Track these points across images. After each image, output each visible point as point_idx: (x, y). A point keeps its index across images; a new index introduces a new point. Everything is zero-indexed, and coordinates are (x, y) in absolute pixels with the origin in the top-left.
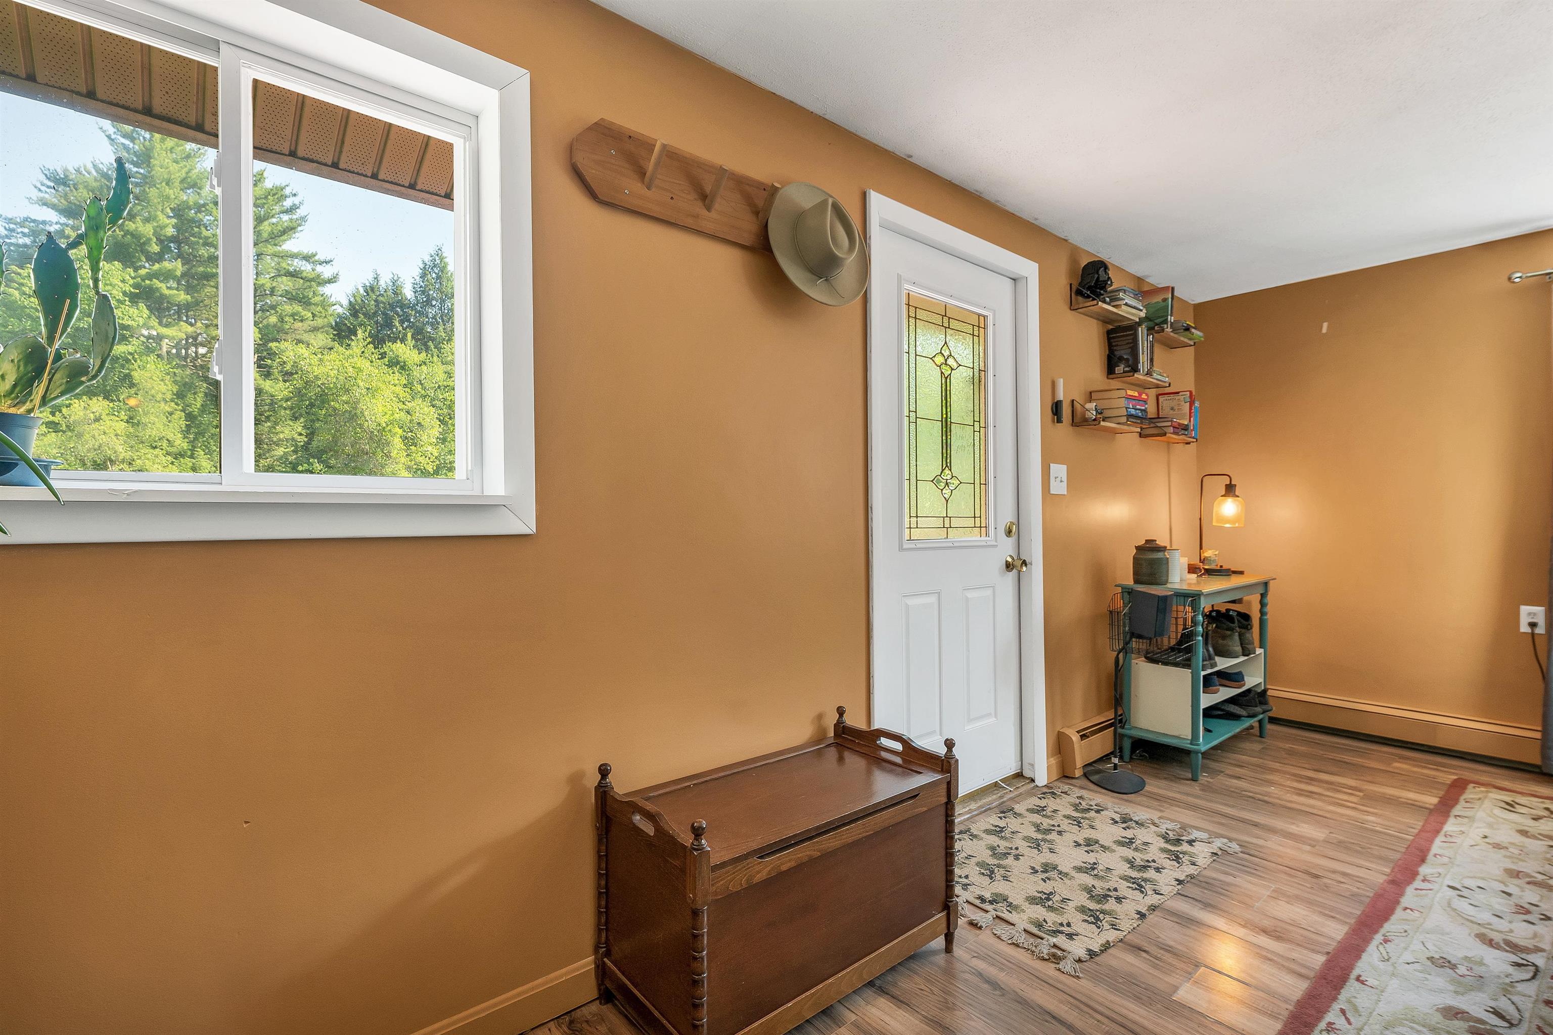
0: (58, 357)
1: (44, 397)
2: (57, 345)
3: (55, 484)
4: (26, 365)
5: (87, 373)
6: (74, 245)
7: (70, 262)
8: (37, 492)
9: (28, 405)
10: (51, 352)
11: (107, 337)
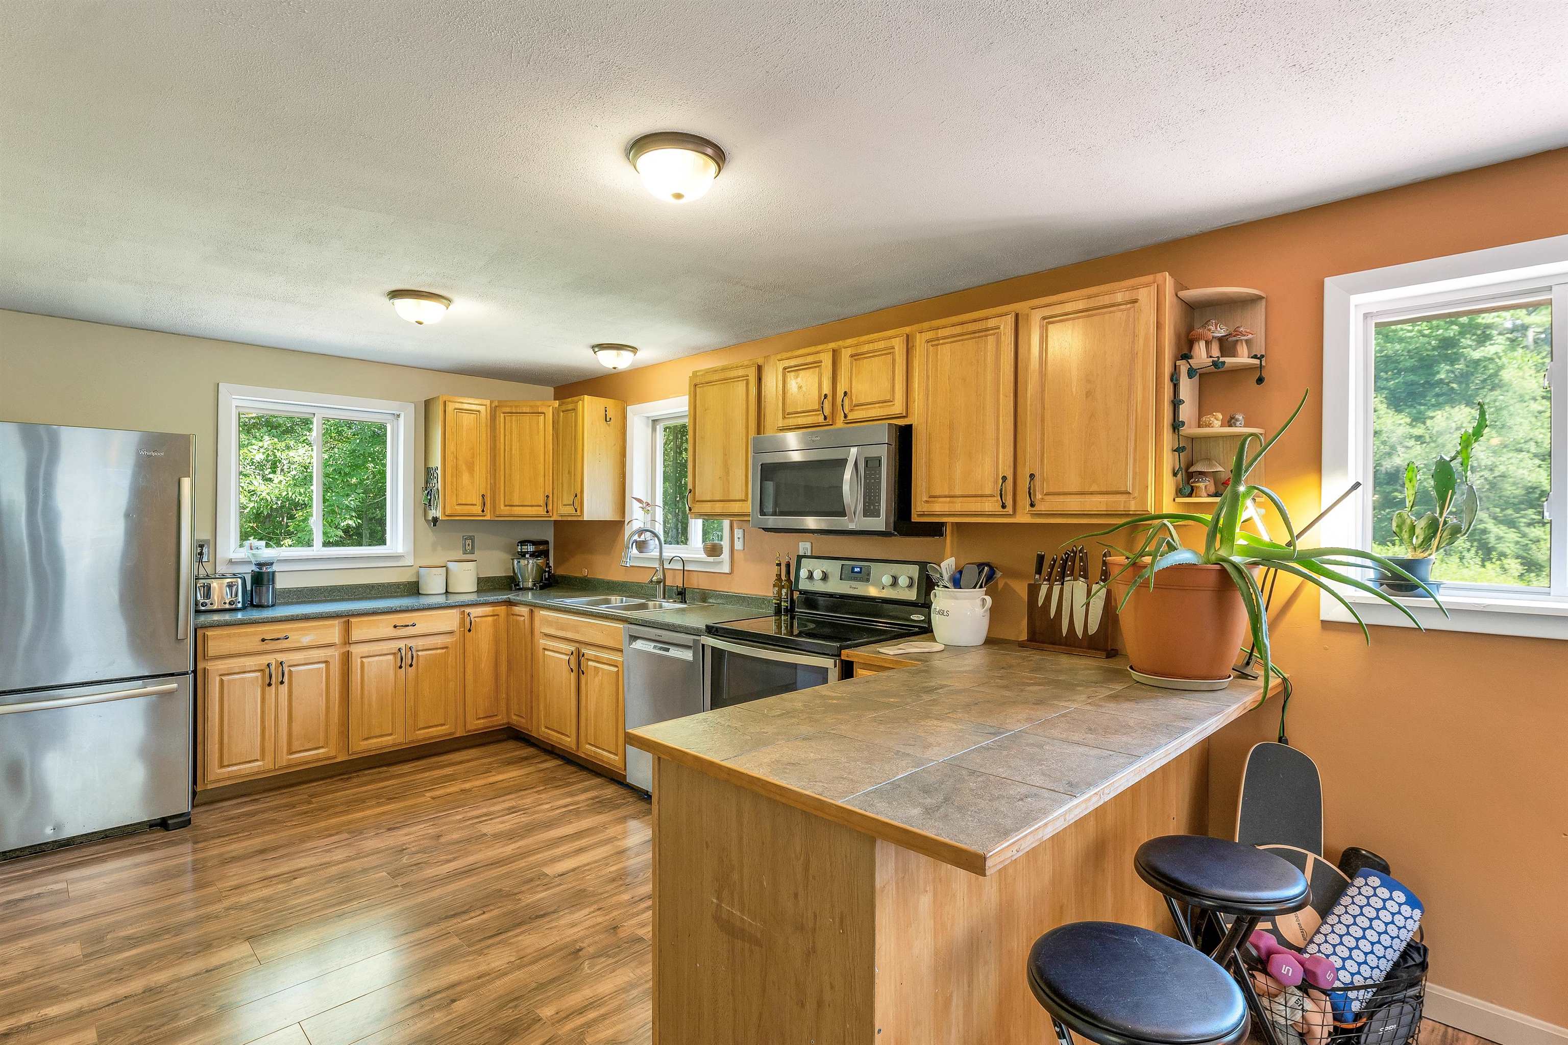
0: (1445, 522)
1: (1437, 547)
2: (1444, 515)
3: (1439, 598)
4: (1429, 529)
5: (1460, 532)
6: (1453, 459)
7: (1451, 468)
8: (1427, 602)
9: (1429, 552)
10: (1441, 520)
11: (1472, 510)
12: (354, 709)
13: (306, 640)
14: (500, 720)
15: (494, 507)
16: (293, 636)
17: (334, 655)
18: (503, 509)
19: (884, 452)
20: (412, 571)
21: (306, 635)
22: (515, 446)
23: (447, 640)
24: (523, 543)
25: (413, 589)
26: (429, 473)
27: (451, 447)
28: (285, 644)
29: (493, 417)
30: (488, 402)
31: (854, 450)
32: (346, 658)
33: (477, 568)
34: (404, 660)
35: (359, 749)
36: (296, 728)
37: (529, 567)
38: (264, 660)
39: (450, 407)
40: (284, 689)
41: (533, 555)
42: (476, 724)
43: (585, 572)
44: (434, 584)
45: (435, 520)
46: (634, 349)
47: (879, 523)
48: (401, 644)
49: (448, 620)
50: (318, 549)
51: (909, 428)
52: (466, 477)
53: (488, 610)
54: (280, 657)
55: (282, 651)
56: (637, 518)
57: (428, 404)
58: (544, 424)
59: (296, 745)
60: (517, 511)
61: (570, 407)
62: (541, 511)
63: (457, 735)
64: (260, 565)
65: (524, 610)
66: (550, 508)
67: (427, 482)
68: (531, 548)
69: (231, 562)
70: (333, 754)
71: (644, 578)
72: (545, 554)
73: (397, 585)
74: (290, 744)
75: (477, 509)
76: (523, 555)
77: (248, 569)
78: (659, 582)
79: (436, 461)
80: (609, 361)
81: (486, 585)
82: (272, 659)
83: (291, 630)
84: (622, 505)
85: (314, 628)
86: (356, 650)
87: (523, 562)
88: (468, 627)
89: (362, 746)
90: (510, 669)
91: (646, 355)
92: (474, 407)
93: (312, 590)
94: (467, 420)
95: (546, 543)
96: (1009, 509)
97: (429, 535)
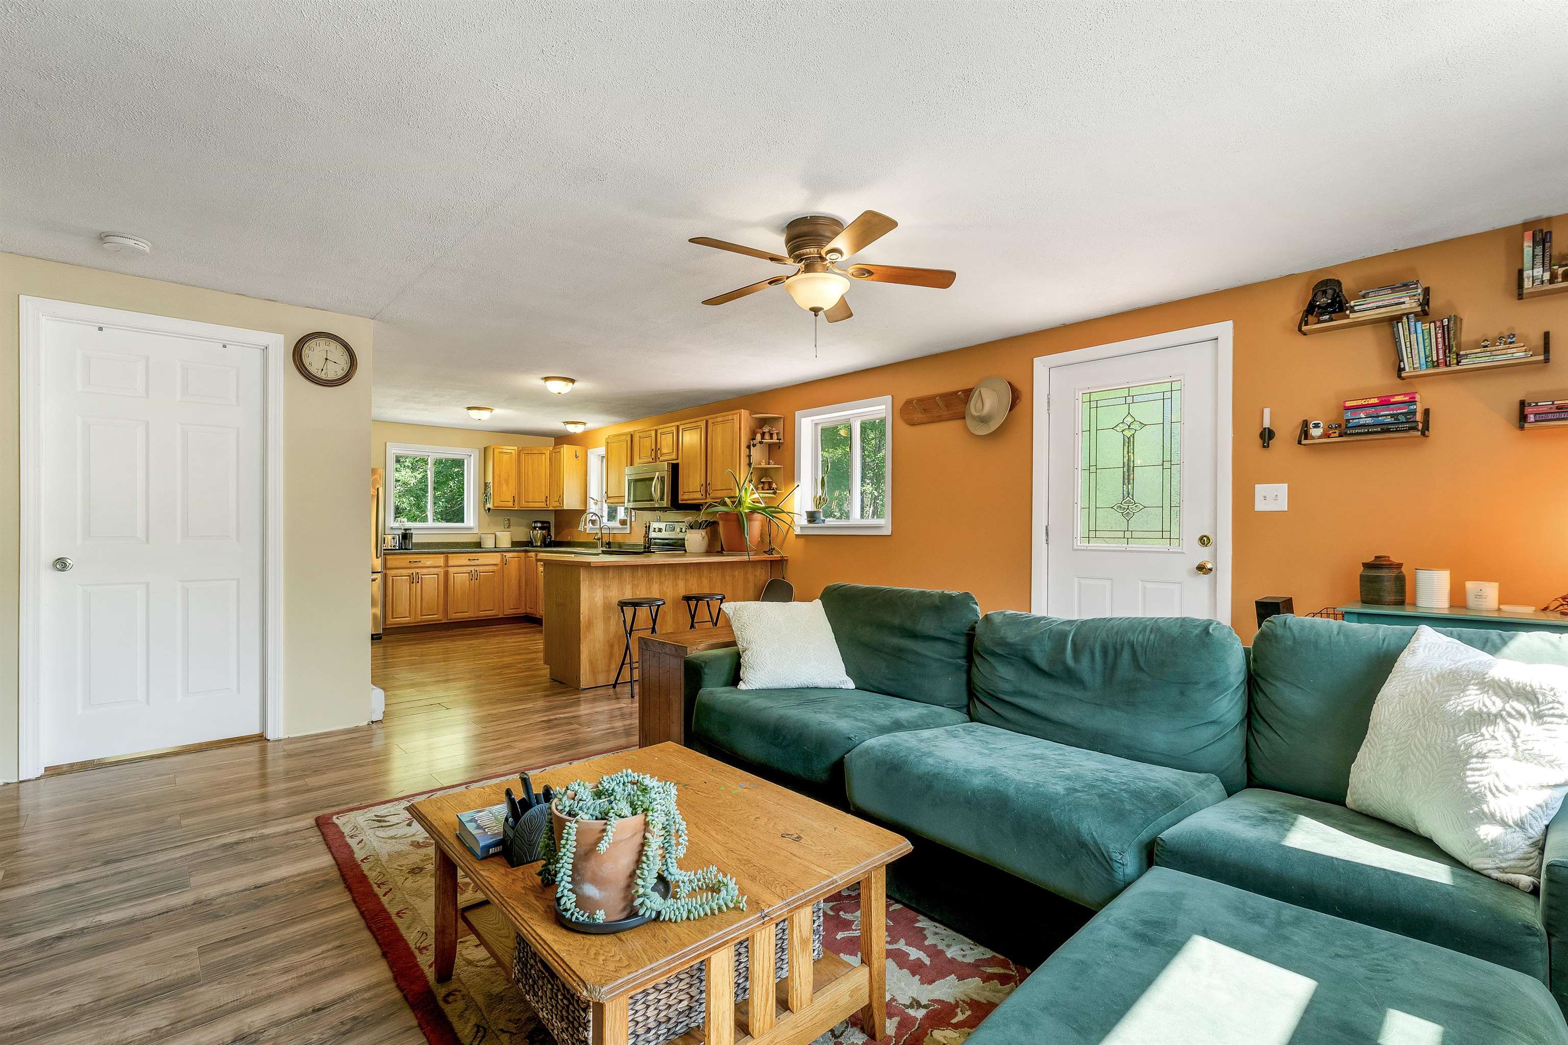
12: (450, 598)
13: (429, 563)
14: (521, 611)
15: (519, 503)
16: (423, 561)
17: (441, 571)
18: (524, 504)
19: (667, 475)
20: (478, 536)
21: (429, 561)
22: (530, 469)
23: (495, 568)
24: (535, 522)
25: (478, 545)
26: (486, 485)
27: (497, 472)
28: (419, 565)
29: (519, 456)
30: (516, 448)
31: (657, 474)
32: (446, 574)
33: (511, 535)
34: (473, 576)
35: (453, 617)
36: (424, 604)
37: (539, 533)
38: (411, 571)
39: (497, 451)
40: (419, 585)
41: (540, 528)
42: (509, 611)
43: (569, 538)
44: (489, 543)
45: (489, 509)
46: (584, 424)
47: (665, 503)
48: (472, 569)
49: (495, 558)
50: (430, 523)
51: (678, 464)
52: (504, 488)
53: (515, 554)
54: (418, 570)
55: (418, 568)
56: (592, 507)
57: (485, 449)
58: (545, 459)
59: (424, 612)
60: (531, 505)
61: (558, 450)
62: (544, 505)
63: (500, 616)
64: (406, 530)
65: (533, 554)
66: (548, 503)
67: (485, 490)
68: (539, 525)
69: (392, 528)
70: (440, 618)
71: (591, 540)
72: (548, 529)
73: (470, 543)
74: (421, 611)
75: (511, 504)
76: (535, 528)
77: (400, 532)
78: (598, 539)
79: (490, 479)
80: (571, 429)
81: (515, 544)
82: (414, 571)
83: (421, 558)
84: (585, 502)
85: (433, 558)
86: (451, 570)
87: (535, 532)
88: (505, 562)
89: (454, 616)
90: (526, 584)
91: (590, 425)
92: (509, 451)
93: (429, 543)
94: (506, 457)
95: (549, 523)
96: (704, 497)
97: (486, 518)
